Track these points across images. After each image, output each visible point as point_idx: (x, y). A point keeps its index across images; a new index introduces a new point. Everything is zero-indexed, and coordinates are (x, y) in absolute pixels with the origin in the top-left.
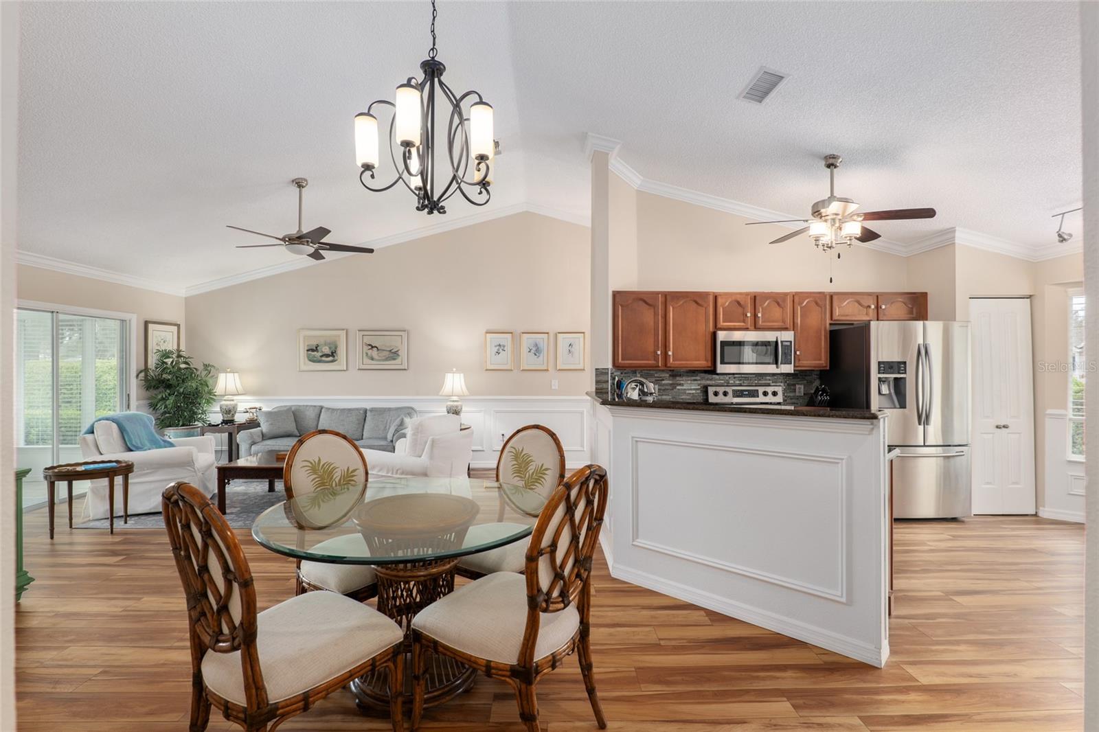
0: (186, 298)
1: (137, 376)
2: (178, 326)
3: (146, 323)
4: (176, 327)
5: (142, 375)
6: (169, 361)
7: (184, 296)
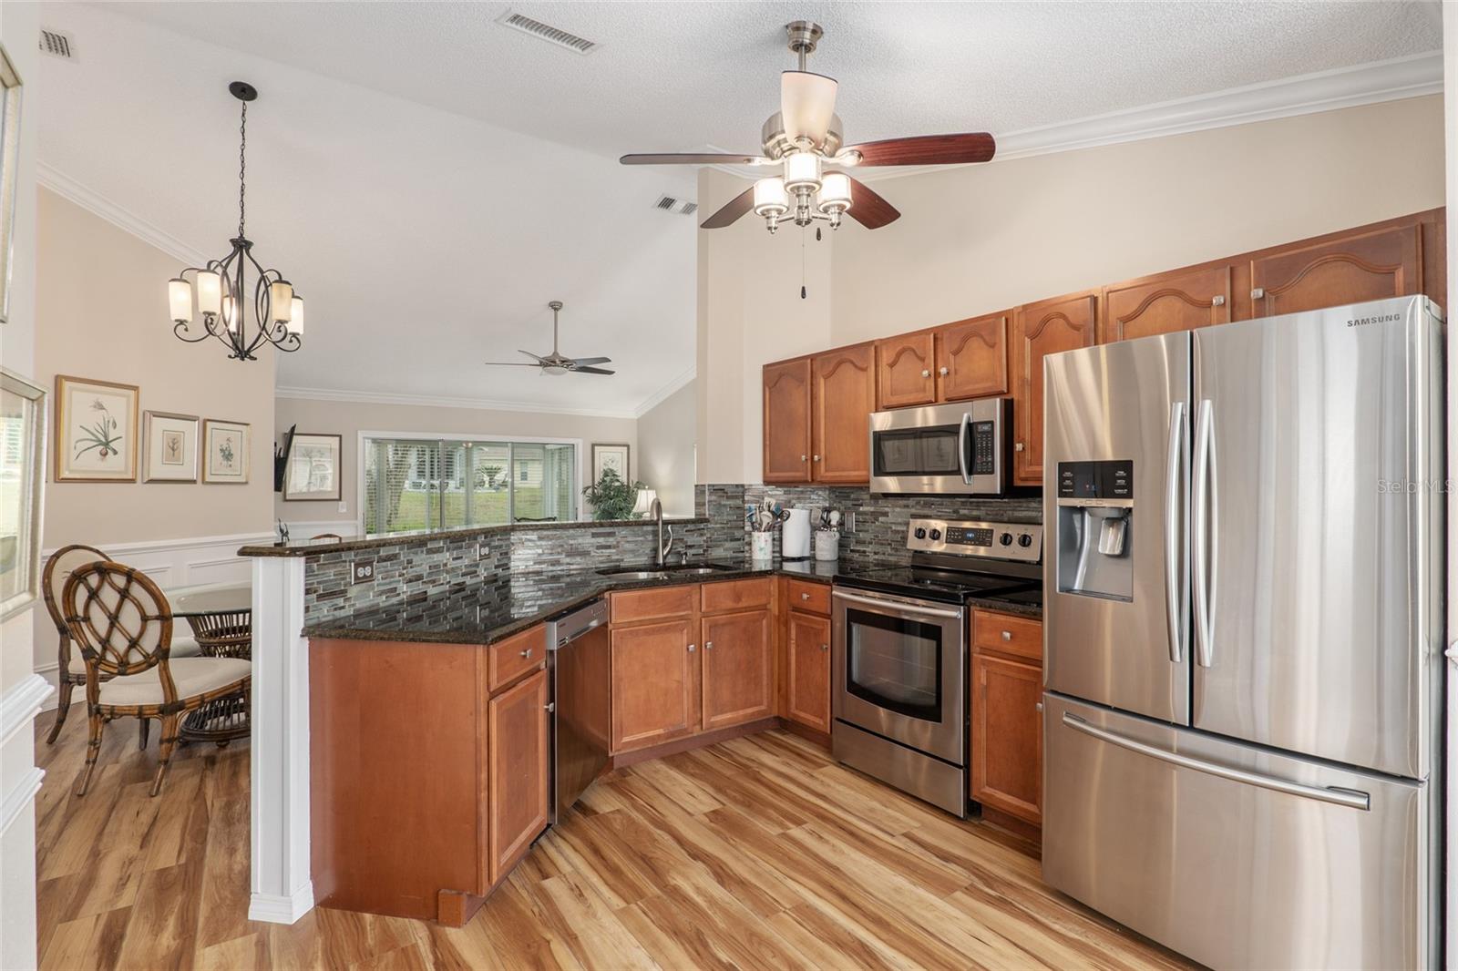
0: (638, 420)
1: (584, 492)
2: (628, 446)
3: (593, 446)
4: (626, 448)
5: (590, 491)
6: (607, 479)
7: (636, 418)
